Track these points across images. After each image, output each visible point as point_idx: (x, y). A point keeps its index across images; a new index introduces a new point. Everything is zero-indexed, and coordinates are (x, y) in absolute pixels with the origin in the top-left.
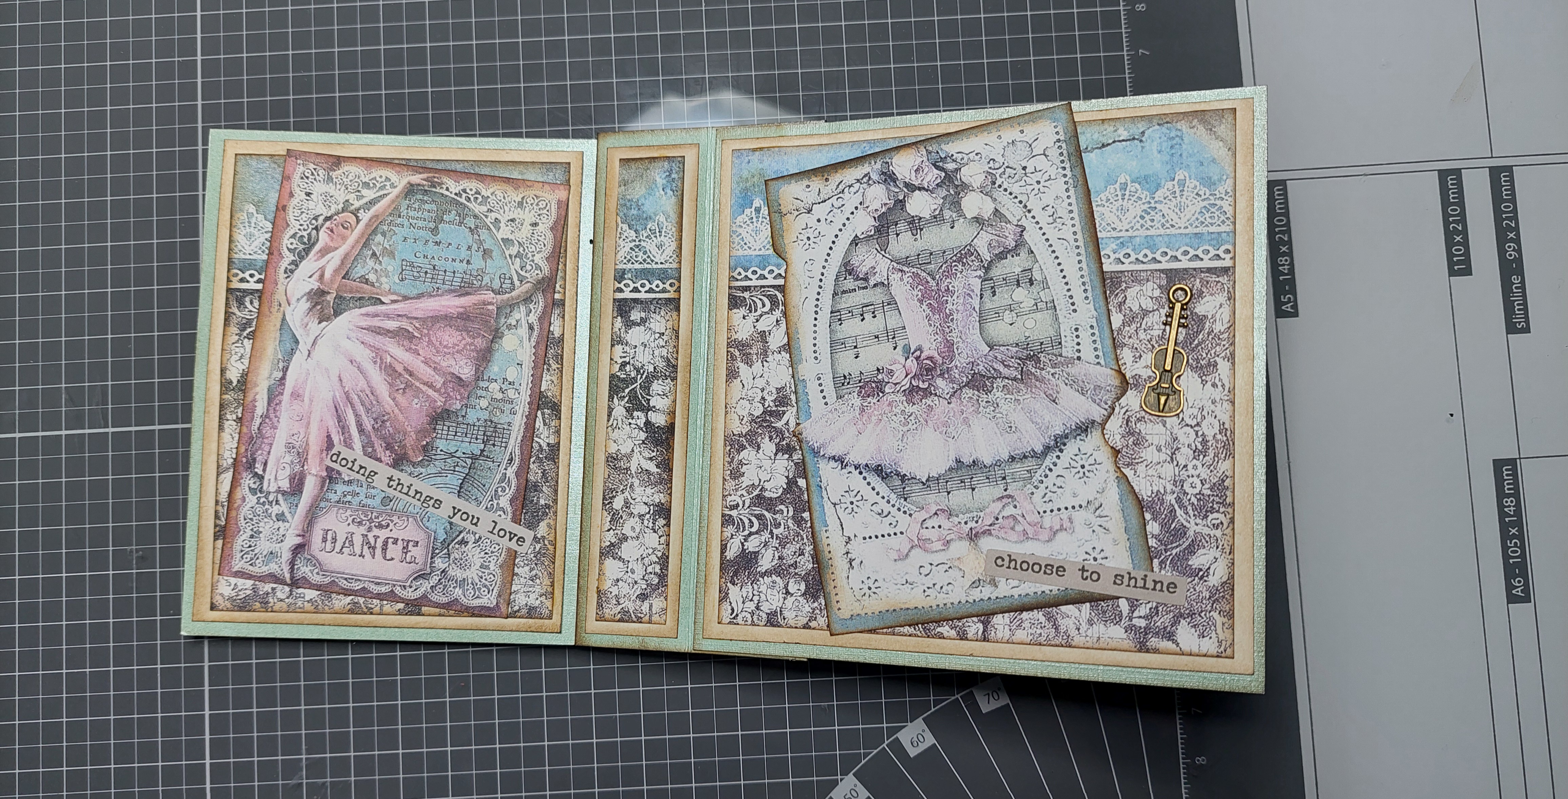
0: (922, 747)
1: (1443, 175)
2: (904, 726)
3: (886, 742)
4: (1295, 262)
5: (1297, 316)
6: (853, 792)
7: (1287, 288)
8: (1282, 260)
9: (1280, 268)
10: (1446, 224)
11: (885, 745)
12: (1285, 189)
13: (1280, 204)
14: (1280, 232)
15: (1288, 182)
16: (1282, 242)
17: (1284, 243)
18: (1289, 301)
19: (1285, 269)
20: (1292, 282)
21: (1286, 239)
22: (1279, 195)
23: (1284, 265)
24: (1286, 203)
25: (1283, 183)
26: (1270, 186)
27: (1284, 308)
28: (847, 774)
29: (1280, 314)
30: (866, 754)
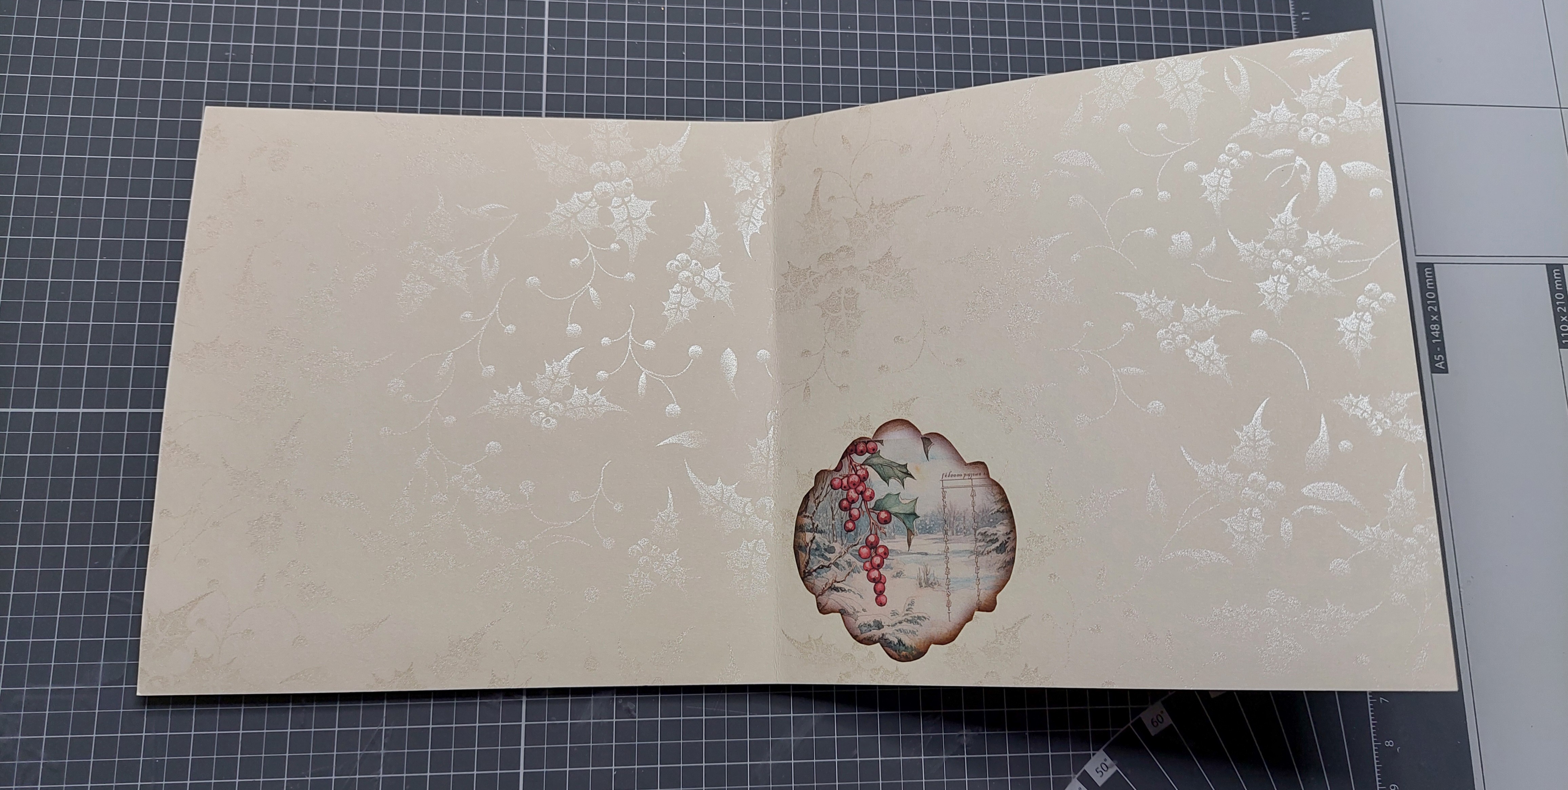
0: (1162, 727)
1: (1550, 267)
2: (1145, 709)
3: (1131, 722)
4: (1444, 329)
5: (1447, 372)
6: (1104, 766)
7: (1439, 349)
8: (1434, 327)
9: (1433, 333)
10: (1555, 306)
11: (1129, 724)
12: (1433, 270)
13: (1430, 282)
14: (1431, 304)
15: (1435, 265)
16: (1433, 313)
17: (1435, 313)
18: (1440, 360)
19: (1437, 334)
20: (1442, 344)
21: (1436, 310)
22: (1429, 275)
23: (1435, 331)
24: (1435, 282)
25: (1431, 265)
26: (1421, 267)
27: (1437, 365)
28: (1098, 750)
29: (1434, 370)
30: (1114, 733)
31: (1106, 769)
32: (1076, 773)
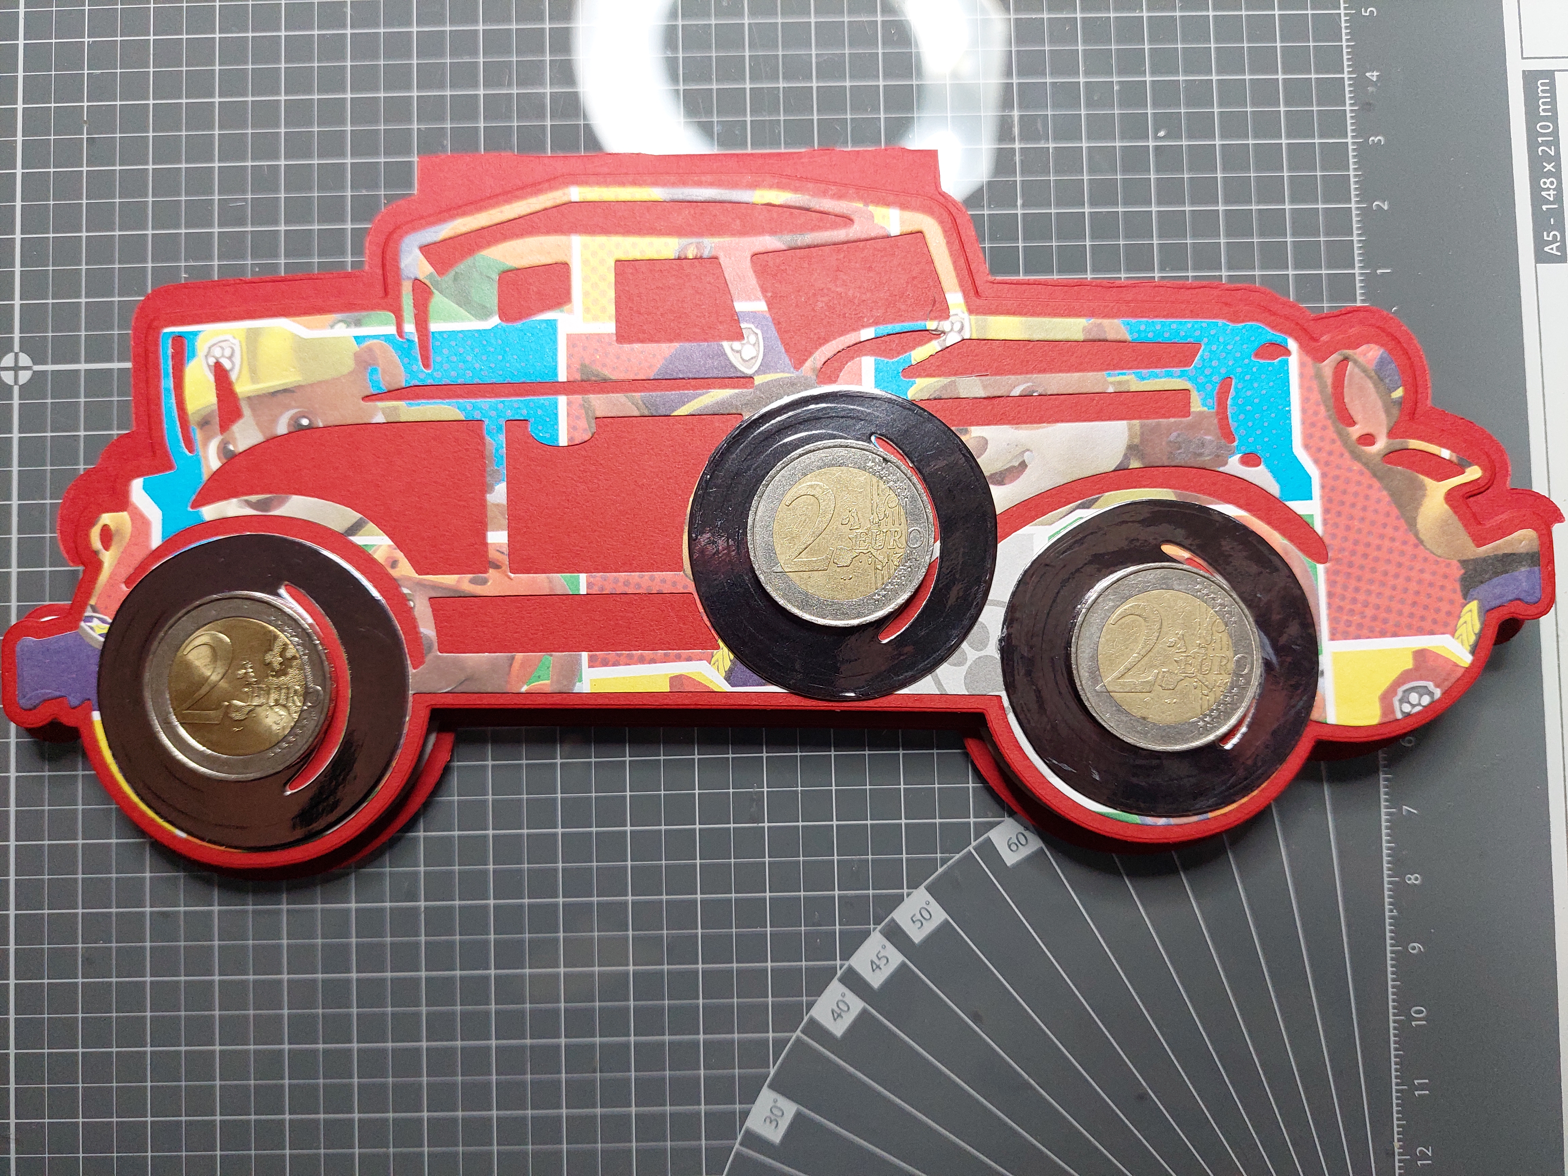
0: (1023, 854)
2: (999, 823)
3: (974, 844)
6: (924, 913)
7: (1552, 221)
8: (1546, 183)
9: (1543, 193)
11: (971, 848)
12: (1552, 84)
13: (1544, 103)
14: (1545, 143)
15: (1556, 74)
16: (1547, 158)
17: (1549, 159)
18: (1555, 240)
19: (1550, 195)
20: (1559, 214)
21: (1553, 154)
22: (1544, 91)
23: (1548, 189)
24: (1553, 102)
25: (1550, 75)
26: (1530, 78)
27: (1546, 249)
28: (916, 888)
29: (1541, 257)
30: (944, 861)
31: (927, 916)
32: (877, 922)
